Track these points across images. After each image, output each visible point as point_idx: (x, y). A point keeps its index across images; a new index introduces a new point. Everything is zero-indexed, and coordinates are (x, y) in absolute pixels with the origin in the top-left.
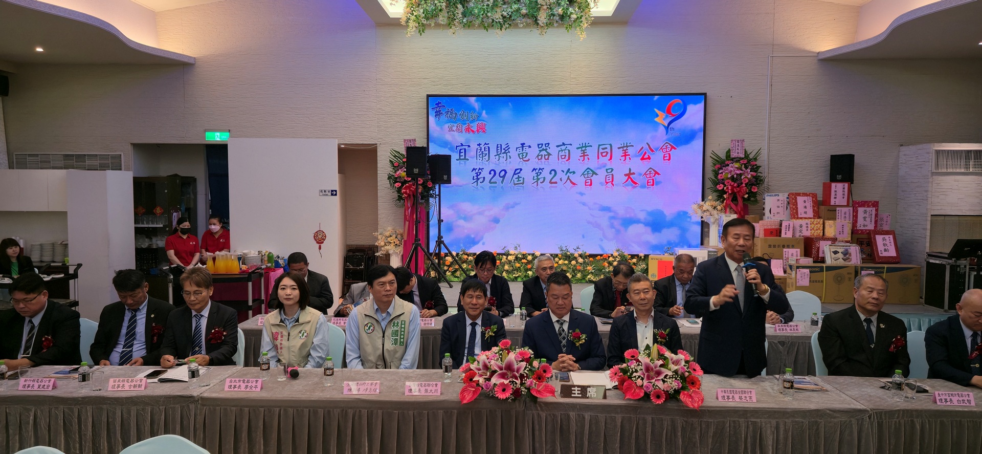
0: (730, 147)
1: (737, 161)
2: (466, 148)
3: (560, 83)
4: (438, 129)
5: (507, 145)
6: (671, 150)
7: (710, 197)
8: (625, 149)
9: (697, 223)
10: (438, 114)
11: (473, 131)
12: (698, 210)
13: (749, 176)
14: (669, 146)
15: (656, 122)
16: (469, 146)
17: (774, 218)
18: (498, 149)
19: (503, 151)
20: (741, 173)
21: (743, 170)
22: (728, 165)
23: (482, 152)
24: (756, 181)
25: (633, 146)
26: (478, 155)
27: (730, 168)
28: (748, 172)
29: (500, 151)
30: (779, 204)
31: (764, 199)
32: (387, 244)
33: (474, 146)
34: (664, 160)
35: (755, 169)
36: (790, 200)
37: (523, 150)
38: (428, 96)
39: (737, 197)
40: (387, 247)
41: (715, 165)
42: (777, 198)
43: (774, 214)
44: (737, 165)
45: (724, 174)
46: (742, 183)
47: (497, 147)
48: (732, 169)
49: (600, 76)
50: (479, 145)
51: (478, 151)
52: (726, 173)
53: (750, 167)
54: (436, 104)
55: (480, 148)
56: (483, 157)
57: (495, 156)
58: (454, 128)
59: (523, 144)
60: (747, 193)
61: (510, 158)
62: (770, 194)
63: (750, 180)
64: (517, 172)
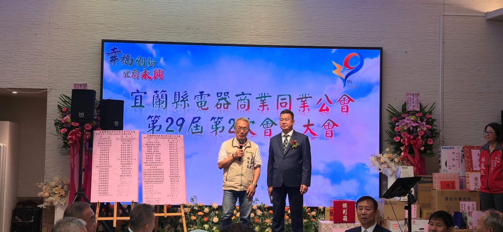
0: (406, 101)
1: (412, 115)
2: (143, 94)
3: (240, 33)
4: (113, 75)
5: (186, 93)
6: (348, 103)
7: (387, 150)
8: (304, 100)
9: (375, 175)
10: (113, 59)
11: (150, 78)
12: (376, 162)
13: (425, 129)
14: (347, 98)
15: (334, 75)
16: (145, 93)
17: (450, 171)
18: (176, 96)
19: (181, 99)
20: (416, 126)
21: (418, 123)
22: (404, 118)
23: (159, 99)
24: (432, 134)
25: (311, 97)
26: (155, 103)
27: (406, 121)
28: (423, 124)
29: (177, 98)
30: (454, 156)
31: (440, 152)
32: (51, 195)
33: (150, 93)
34: (342, 112)
35: (431, 122)
36: (464, 153)
37: (201, 98)
38: (104, 41)
39: (413, 149)
40: (51, 199)
41: (391, 117)
42: (452, 150)
43: (449, 166)
44: (413, 118)
45: (400, 126)
46: (418, 136)
47: (175, 95)
48: (408, 122)
49: (279, 28)
50: (156, 92)
51: (155, 98)
52: (402, 126)
53: (425, 120)
54: (112, 50)
55: (157, 96)
56: (159, 104)
57: (173, 103)
58: (130, 75)
59: (202, 93)
60: (423, 146)
61: (188, 106)
62: (445, 147)
63: (425, 132)
64: (195, 120)
